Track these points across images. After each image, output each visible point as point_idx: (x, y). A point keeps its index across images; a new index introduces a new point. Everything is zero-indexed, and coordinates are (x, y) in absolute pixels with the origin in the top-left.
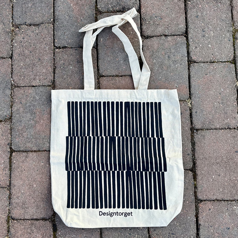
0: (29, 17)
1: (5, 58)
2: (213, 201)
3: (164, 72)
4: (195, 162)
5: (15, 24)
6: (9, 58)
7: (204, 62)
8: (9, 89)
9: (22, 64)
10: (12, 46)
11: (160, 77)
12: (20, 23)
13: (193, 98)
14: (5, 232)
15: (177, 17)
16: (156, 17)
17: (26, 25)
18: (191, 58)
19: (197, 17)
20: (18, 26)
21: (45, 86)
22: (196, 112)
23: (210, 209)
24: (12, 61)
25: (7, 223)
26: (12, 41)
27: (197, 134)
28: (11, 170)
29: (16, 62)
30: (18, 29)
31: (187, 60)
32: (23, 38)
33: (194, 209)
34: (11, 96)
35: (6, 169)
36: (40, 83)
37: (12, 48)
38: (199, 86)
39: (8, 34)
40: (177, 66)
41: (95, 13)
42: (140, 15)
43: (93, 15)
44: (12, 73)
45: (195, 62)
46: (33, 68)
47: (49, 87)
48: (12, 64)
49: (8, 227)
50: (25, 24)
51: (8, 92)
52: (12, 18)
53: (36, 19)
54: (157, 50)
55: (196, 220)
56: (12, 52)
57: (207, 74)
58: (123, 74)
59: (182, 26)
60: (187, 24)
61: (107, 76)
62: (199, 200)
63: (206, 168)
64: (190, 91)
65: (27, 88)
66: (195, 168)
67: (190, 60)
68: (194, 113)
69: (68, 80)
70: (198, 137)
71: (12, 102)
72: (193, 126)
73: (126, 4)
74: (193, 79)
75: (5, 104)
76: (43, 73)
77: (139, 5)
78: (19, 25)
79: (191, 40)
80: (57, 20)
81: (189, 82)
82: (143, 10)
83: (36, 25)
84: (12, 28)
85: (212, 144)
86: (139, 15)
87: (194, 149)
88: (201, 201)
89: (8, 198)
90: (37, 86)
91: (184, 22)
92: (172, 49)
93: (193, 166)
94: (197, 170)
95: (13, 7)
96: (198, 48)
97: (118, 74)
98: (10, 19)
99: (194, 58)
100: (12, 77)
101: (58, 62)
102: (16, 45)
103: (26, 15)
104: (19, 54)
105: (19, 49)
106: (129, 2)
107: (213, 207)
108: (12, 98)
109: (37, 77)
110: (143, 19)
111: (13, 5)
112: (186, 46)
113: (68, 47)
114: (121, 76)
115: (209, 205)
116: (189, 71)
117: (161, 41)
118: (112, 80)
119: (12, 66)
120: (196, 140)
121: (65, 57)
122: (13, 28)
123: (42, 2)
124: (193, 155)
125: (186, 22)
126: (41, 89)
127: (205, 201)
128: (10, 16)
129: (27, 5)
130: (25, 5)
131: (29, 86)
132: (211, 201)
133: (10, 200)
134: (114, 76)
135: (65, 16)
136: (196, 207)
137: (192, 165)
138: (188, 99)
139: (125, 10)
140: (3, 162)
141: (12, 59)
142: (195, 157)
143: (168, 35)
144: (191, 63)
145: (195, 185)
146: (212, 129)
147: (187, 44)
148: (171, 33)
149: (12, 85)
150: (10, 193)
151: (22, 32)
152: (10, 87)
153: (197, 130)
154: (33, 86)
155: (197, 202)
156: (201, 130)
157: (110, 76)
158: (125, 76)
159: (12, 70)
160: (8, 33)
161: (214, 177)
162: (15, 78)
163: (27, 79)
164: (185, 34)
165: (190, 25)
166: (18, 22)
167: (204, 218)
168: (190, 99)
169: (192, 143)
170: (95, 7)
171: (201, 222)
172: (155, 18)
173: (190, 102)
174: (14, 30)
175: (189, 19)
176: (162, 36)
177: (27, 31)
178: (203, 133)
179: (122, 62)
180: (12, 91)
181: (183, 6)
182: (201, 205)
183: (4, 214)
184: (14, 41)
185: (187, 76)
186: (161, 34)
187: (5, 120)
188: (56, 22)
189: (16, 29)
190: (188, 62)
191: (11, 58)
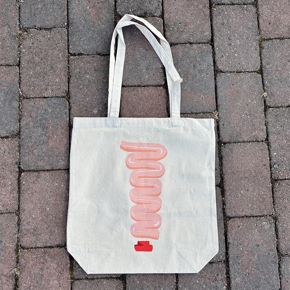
0: (39, 19)
1: (11, 66)
2: (242, 217)
3: (190, 82)
4: (222, 177)
5: (23, 27)
6: (17, 65)
7: (231, 72)
8: (17, 101)
9: (31, 73)
10: (19, 53)
11: (186, 88)
12: (28, 26)
13: (220, 109)
14: (14, 263)
15: (203, 24)
16: (180, 23)
17: (36, 29)
18: (218, 67)
19: (223, 24)
20: (26, 30)
21: (58, 97)
22: (223, 125)
23: (239, 226)
24: (19, 69)
25: (16, 253)
26: (19, 46)
27: (224, 147)
28: (20, 193)
29: (25, 70)
30: (26, 33)
31: (213, 70)
32: (33, 44)
33: (223, 226)
34: (20, 109)
35: (14, 192)
36: (52, 94)
37: (19, 54)
38: (226, 97)
39: (15, 39)
40: (203, 75)
41: (114, 18)
42: (164, 21)
43: (112, 19)
44: (20, 83)
45: (221, 72)
46: (44, 77)
47: (63, 99)
48: (20, 72)
49: (17, 258)
50: (35, 27)
51: (16, 104)
52: (20, 21)
53: (47, 22)
54: (182, 58)
55: (225, 239)
56: (20, 59)
57: (234, 85)
58: (145, 84)
59: (208, 33)
60: (212, 32)
61: (129, 87)
62: (228, 217)
63: (234, 183)
64: (217, 103)
65: (38, 99)
66: (223, 183)
67: (216, 70)
68: (221, 126)
69: (85, 90)
70: (225, 150)
71: (20, 115)
72: (221, 139)
73: (148, 9)
74: (220, 89)
75: (12, 118)
76: (56, 83)
77: (161, 10)
78: (28, 28)
79: (217, 48)
80: (72, 24)
81: (216, 93)
82: (166, 16)
83: (48, 29)
84: (19, 32)
85: (240, 158)
86: (162, 20)
87: (222, 163)
88: (230, 218)
89: (16, 225)
90: (49, 97)
91: (209, 30)
92: (197, 58)
93: (221, 181)
94: (225, 185)
95: (20, 8)
96: (225, 57)
97: (140, 84)
98: (16, 22)
99: (220, 67)
100: (20, 87)
101: (73, 70)
102: (24, 50)
103: (36, 17)
104: (28, 61)
105: (28, 56)
106: (151, 6)
107: (242, 224)
108: (21, 111)
109: (49, 87)
110: (166, 25)
111: (20, 5)
112: (211, 55)
113: (84, 54)
114: (144, 86)
115: (238, 222)
116: (216, 81)
117: (186, 49)
118: (134, 91)
119: (20, 75)
120: (223, 154)
121: (81, 65)
122: (21, 31)
123: (54, 3)
124: (220, 170)
125: (212, 30)
126: (54, 100)
127: (233, 217)
128: (16, 18)
129: (37, 6)
130: (34, 6)
131: (40, 98)
132: (239, 217)
133: (19, 227)
134: (136, 86)
135: (81, 19)
136: (224, 224)
137: (219, 181)
138: (215, 111)
139: (147, 15)
140: (10, 183)
141: (19, 67)
142: (222, 172)
143: (193, 43)
144: (218, 73)
145: (223, 201)
146: (239, 142)
147: (212, 52)
148: (197, 41)
149: (20, 96)
150: (19, 219)
151: (31, 37)
152: (18, 99)
153: (225, 143)
154: (45, 98)
155: (226, 220)
156: (229, 143)
157: (132, 86)
158: (148, 86)
159: (20, 80)
160: (15, 37)
161: (242, 192)
162: (24, 88)
163: (37, 89)
164: (211, 42)
165: (216, 33)
166: (25, 25)
167: (233, 236)
168: (217, 111)
169: (220, 157)
170: (115, 11)
171: (230, 240)
172: (179, 25)
173: (217, 114)
174: (21, 35)
175: (214, 27)
176: (187, 43)
177: (37, 36)
178: (230, 146)
179: (144, 71)
180: (20, 103)
181: (208, 12)
182: (230, 222)
183: (12, 243)
184: (21, 47)
185: (214, 87)
186: (185, 41)
187: (12, 136)
188: (70, 26)
189: (24, 33)
190: (214, 71)
191: (19, 65)
